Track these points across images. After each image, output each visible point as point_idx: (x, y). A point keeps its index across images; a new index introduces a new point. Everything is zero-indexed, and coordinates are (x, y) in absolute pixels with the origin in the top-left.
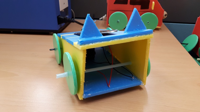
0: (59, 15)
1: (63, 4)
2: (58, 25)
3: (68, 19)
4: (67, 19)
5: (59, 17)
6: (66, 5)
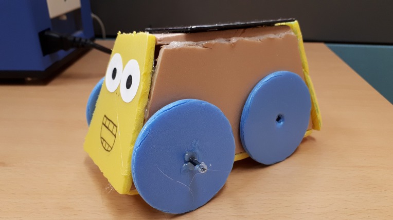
2: (45, 55)
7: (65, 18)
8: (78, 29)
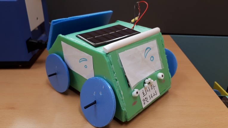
0: (30, 38)
1: (36, 18)
2: (29, 52)
3: (45, 43)
4: (43, 43)
5: (30, 41)
6: (42, 20)
7: (37, 29)
8: (42, 33)
